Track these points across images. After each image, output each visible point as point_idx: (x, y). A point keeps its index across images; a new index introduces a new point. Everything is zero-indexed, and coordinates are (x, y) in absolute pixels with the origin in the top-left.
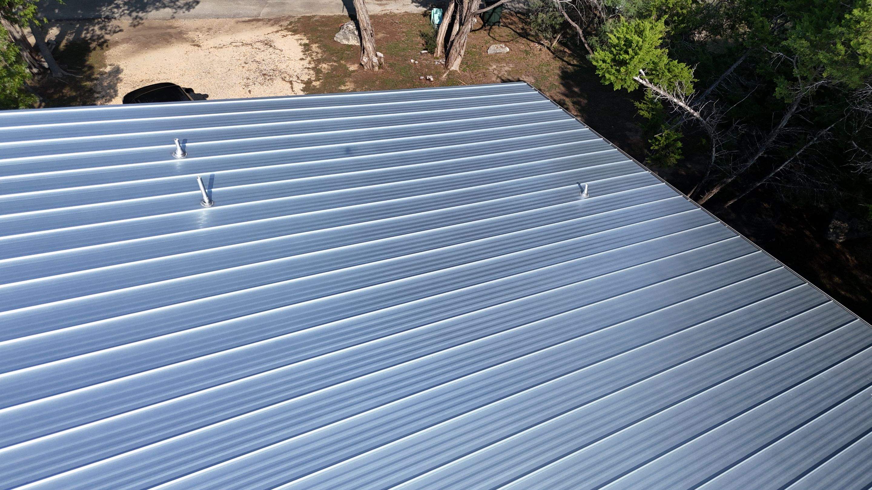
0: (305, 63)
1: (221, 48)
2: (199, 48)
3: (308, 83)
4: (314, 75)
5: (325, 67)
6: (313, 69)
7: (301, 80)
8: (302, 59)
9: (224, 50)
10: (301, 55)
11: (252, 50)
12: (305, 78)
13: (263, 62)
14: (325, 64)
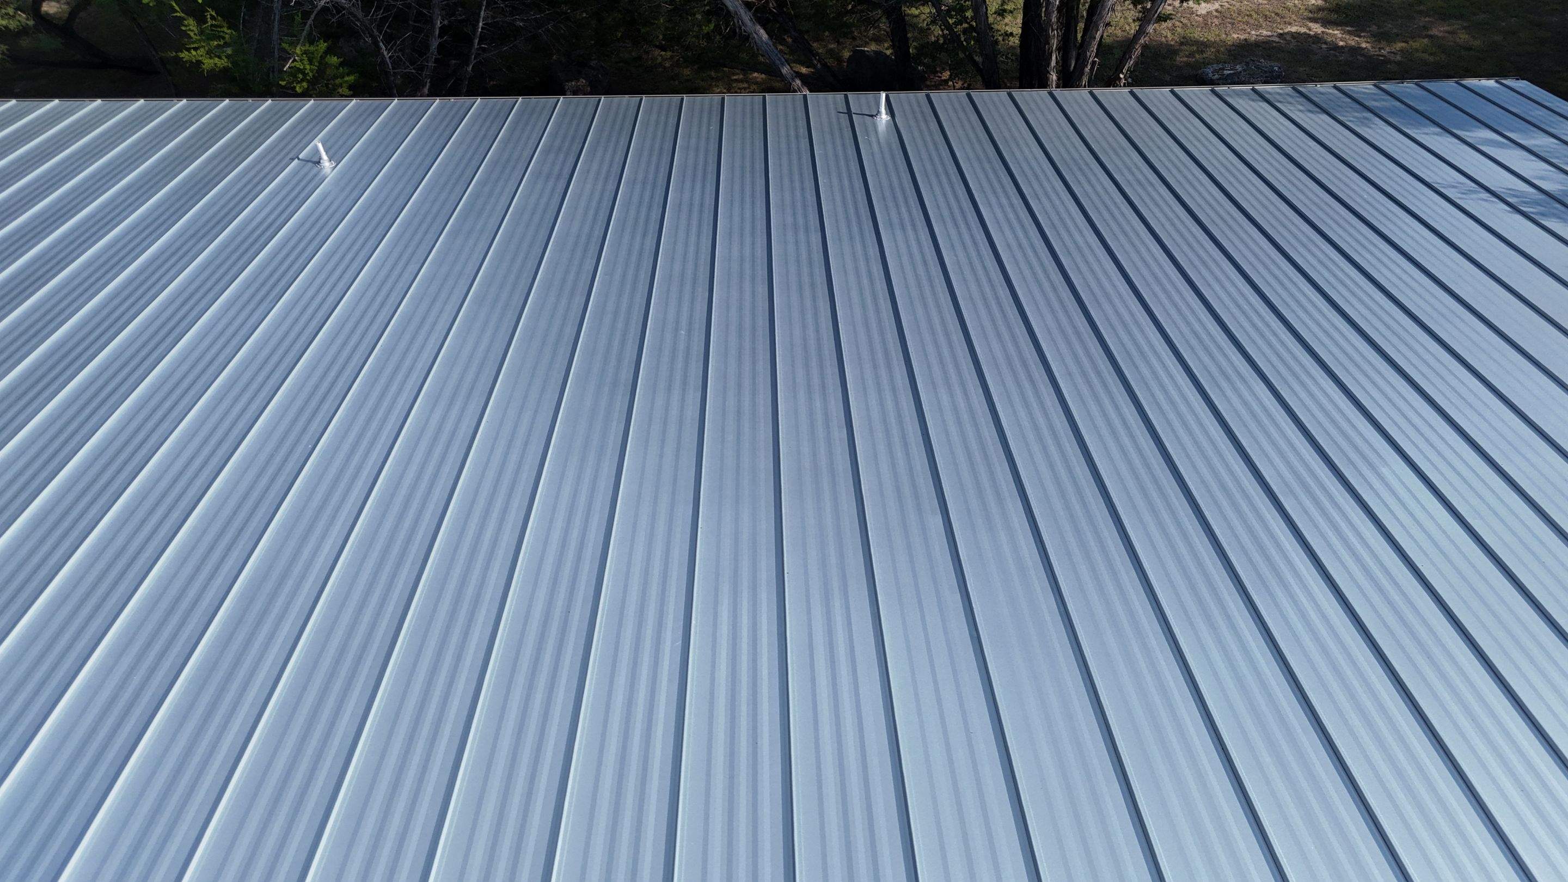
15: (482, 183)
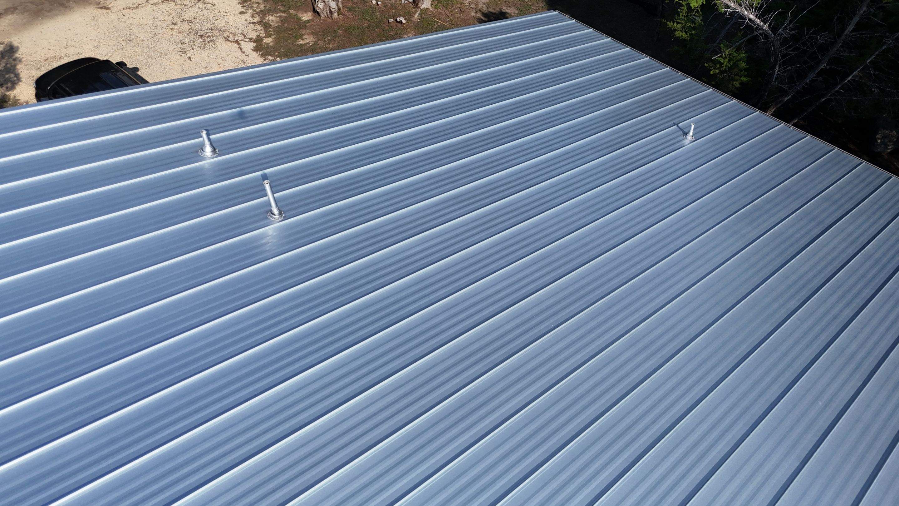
0: (248, 16)
1: (137, 8)
2: (109, 11)
3: (258, 40)
4: (263, 31)
5: (272, 19)
6: (260, 23)
7: (249, 38)
8: (242, 13)
9: (140, 10)
10: (239, 8)
11: (176, 7)
12: (254, 35)
13: (196, 21)
14: (272, 15)
15: (767, 201)
